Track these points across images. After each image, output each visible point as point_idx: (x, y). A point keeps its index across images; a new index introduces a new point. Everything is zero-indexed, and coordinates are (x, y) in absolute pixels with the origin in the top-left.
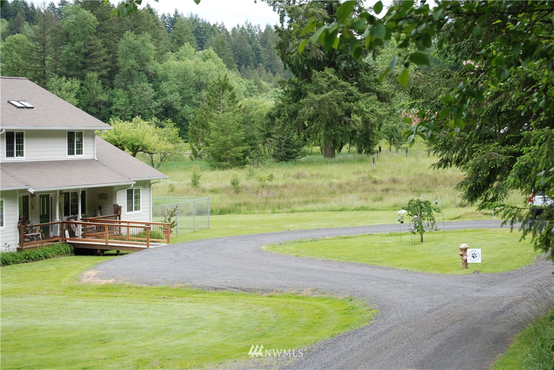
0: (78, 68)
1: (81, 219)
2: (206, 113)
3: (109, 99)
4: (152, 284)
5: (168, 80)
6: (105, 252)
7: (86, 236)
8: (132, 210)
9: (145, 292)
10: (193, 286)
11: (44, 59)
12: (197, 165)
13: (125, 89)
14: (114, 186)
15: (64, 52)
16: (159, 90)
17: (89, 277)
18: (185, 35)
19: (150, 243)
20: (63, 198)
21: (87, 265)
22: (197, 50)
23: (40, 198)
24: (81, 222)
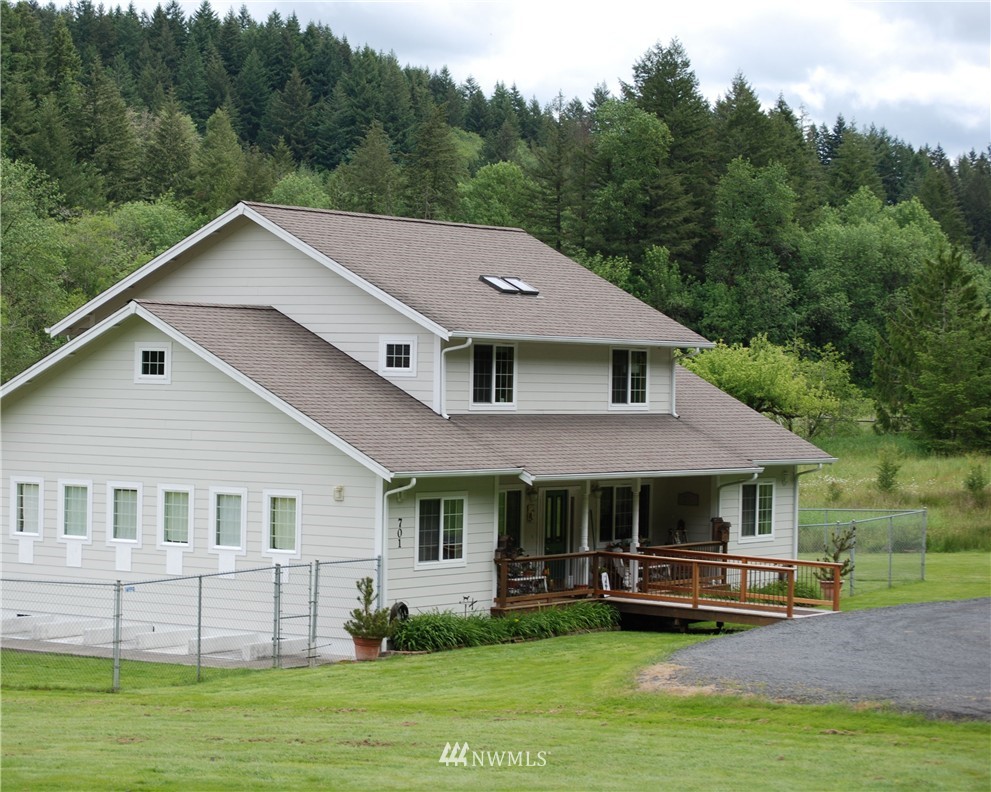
0: (629, 237)
1: (639, 549)
2: (911, 331)
3: (695, 304)
4: (804, 700)
5: (824, 267)
6: (692, 626)
7: (650, 587)
8: (754, 534)
9: (789, 717)
10: (903, 708)
11: (558, 215)
12: (890, 445)
13: (730, 282)
14: (715, 477)
15: (598, 200)
16: (803, 287)
17: (655, 678)
18: (861, 169)
19: (795, 608)
20: (599, 500)
21: (651, 653)
22: (885, 203)
23: (547, 497)
24: (638, 554)
